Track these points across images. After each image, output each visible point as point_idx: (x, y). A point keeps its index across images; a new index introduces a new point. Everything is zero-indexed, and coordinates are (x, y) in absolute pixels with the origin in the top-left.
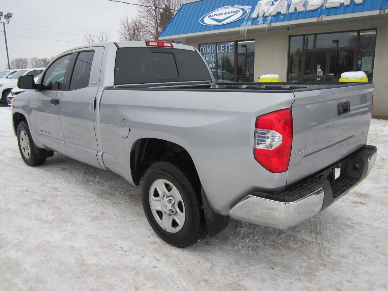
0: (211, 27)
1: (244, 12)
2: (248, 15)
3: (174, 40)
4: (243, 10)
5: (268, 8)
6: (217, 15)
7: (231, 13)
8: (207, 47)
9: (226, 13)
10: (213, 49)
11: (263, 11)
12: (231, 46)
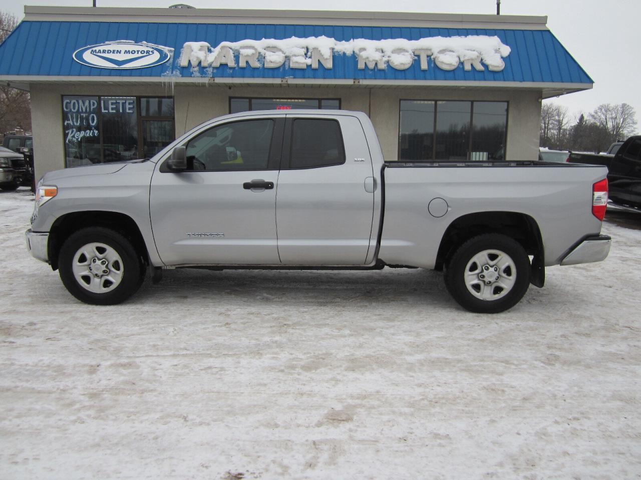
0: (103, 70)
1: (163, 56)
2: (171, 60)
3: (11, 84)
4: (160, 51)
5: (205, 54)
6: (109, 51)
7: (138, 53)
8: (80, 102)
9: (126, 52)
10: (93, 105)
11: (198, 58)
12: (130, 104)
